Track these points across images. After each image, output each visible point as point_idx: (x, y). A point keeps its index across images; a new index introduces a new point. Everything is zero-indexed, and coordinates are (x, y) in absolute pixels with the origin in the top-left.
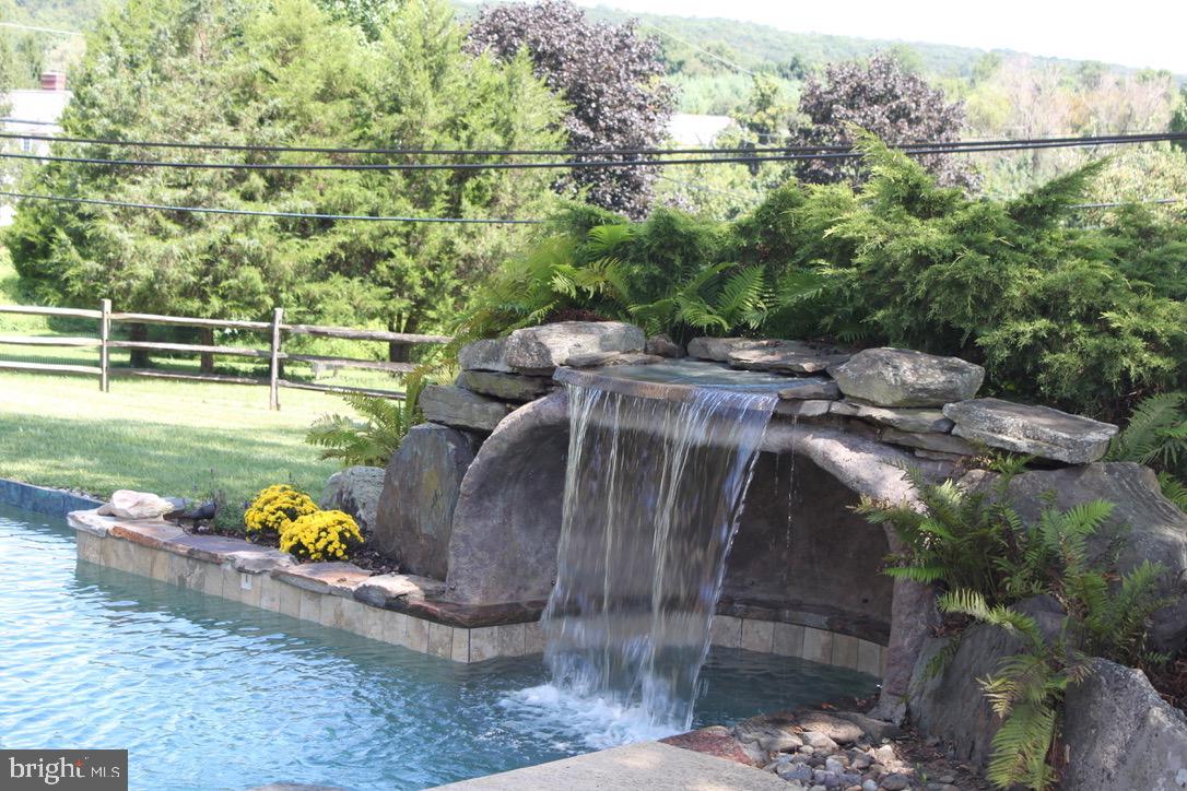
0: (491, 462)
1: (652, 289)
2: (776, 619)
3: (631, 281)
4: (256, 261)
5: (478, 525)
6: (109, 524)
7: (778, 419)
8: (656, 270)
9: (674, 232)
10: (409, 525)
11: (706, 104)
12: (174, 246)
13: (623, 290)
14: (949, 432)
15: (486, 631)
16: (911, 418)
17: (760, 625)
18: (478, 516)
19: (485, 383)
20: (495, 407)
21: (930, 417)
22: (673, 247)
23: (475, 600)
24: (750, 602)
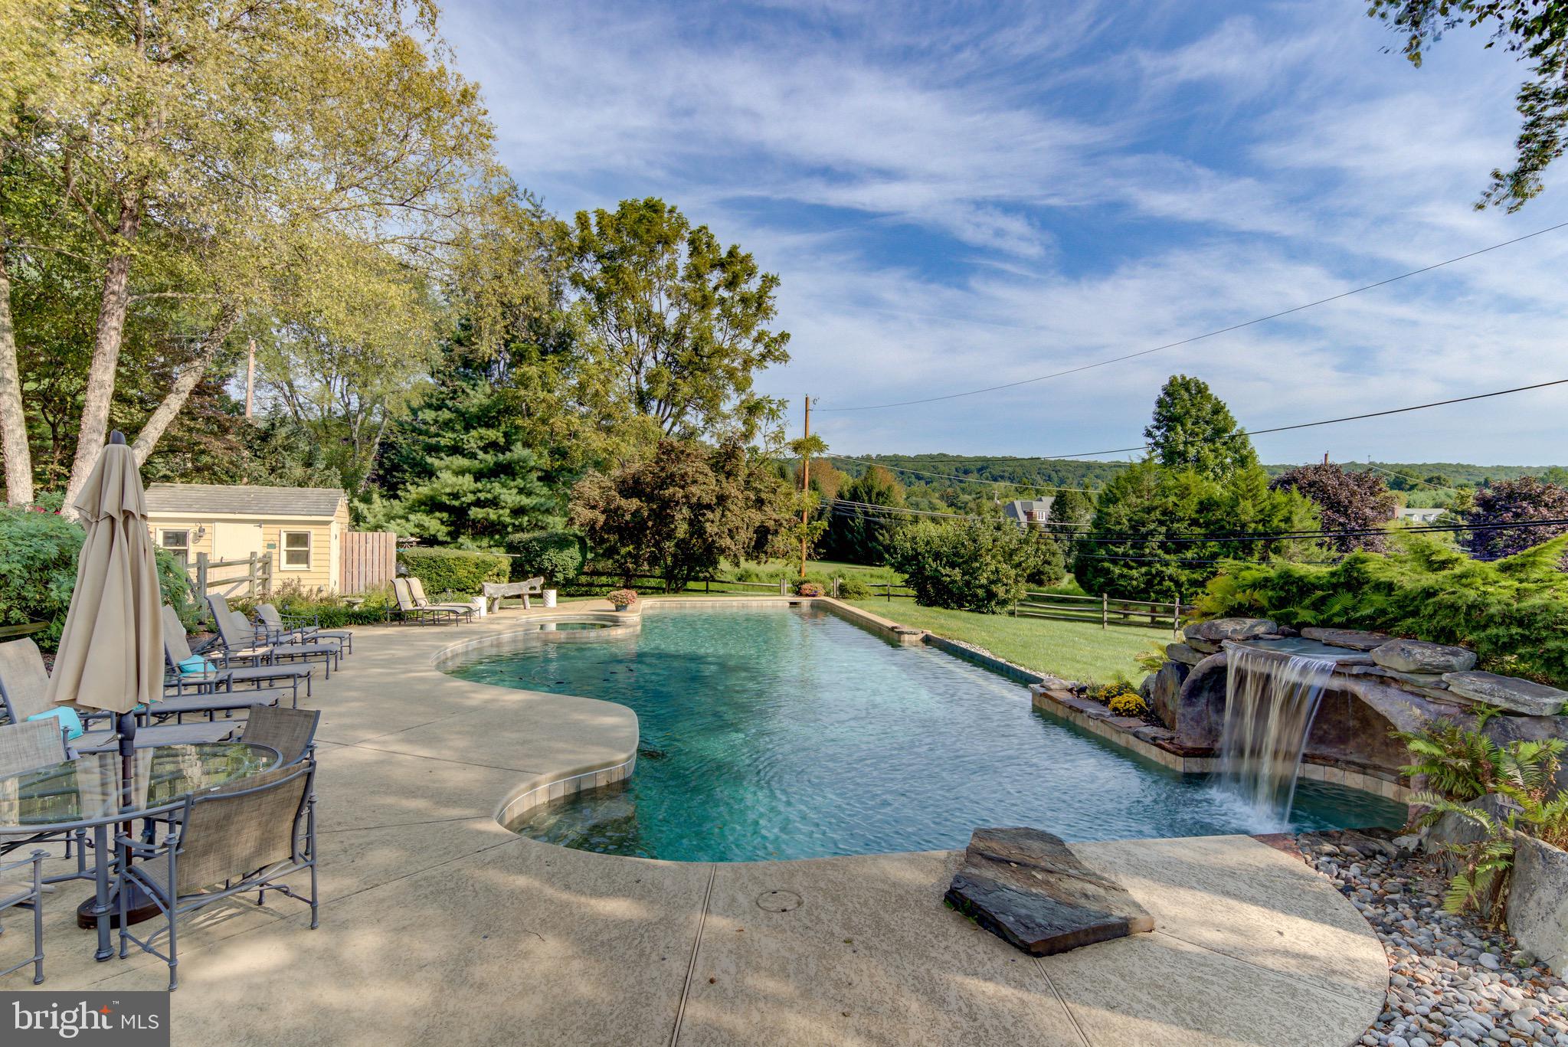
0: (1195, 681)
1: (1282, 603)
2: (1364, 774)
3: (1270, 599)
4: (1171, 578)
5: (1190, 709)
6: (1042, 690)
7: (1336, 673)
8: (1283, 594)
9: (1290, 576)
10: (1165, 705)
11: (1431, 503)
12: (1134, 573)
13: (1265, 603)
14: (1446, 689)
15: (1193, 760)
16: (1422, 679)
17: (1355, 775)
18: (1190, 705)
19: (1194, 644)
20: (1199, 655)
21: (1432, 679)
22: (1292, 583)
23: (1189, 744)
24: (1348, 763)
